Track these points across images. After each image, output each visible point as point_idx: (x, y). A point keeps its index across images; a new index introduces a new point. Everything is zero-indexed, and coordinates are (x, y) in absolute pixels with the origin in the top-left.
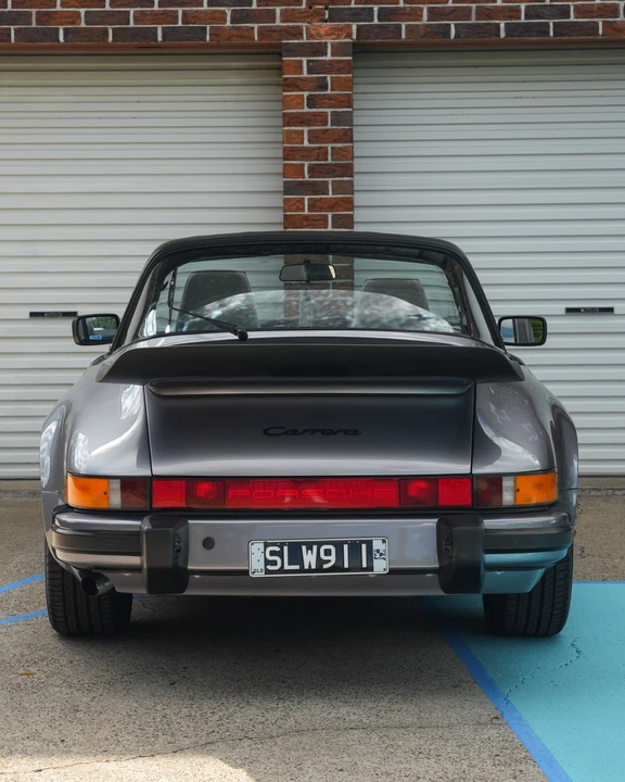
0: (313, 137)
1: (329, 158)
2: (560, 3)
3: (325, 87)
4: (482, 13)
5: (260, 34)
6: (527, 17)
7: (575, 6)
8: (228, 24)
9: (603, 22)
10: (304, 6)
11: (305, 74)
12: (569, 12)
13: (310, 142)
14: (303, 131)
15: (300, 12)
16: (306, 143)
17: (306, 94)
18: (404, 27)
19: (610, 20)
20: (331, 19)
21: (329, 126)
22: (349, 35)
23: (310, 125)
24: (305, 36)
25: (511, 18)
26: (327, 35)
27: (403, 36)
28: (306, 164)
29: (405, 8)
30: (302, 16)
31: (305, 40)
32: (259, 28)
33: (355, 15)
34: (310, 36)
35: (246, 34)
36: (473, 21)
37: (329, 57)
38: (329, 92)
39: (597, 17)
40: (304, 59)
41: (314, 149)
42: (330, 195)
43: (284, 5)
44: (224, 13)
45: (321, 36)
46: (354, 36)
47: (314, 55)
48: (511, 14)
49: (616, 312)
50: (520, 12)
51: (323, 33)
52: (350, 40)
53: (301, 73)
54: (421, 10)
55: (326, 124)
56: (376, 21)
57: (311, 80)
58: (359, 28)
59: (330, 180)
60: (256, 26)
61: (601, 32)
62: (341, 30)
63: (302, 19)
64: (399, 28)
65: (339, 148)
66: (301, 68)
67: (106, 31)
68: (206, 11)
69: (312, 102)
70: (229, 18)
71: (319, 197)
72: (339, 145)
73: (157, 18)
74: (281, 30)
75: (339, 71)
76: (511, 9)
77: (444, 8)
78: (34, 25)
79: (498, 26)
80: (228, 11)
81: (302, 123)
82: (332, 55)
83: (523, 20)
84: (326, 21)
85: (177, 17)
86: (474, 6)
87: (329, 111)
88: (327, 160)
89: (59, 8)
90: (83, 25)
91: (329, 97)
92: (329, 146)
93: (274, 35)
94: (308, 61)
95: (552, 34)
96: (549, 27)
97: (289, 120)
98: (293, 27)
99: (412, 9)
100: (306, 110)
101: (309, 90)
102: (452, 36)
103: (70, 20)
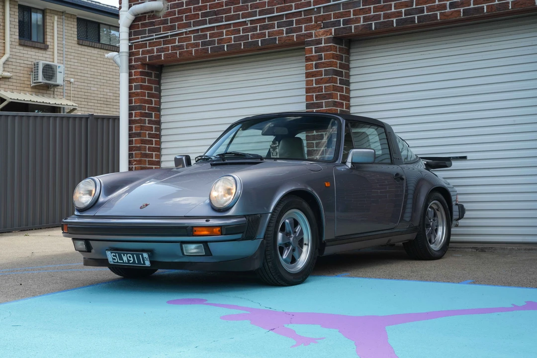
0: (317, 82)
1: (323, 91)
2: (420, 6)
3: (321, 59)
4: (386, 16)
5: (296, 38)
6: (405, 15)
7: (426, 7)
8: (285, 35)
9: (440, 13)
10: (313, 23)
11: (314, 54)
12: (424, 10)
13: (316, 84)
14: (313, 80)
15: (312, 26)
16: (314, 85)
17: (314, 63)
18: (353, 27)
19: (443, 11)
20: (324, 28)
21: (323, 77)
22: (331, 34)
23: (316, 77)
24: (314, 36)
25: (399, 16)
26: (322, 35)
27: (353, 31)
28: (314, 94)
29: (353, 18)
30: (313, 28)
31: (314, 38)
32: (296, 35)
33: (334, 24)
34: (316, 36)
35: (291, 38)
36: (382, 20)
37: (323, 45)
38: (323, 61)
39: (437, 11)
40: (313, 47)
41: (317, 87)
42: (324, 108)
43: (306, 23)
44: (283, 30)
45: (320, 36)
46: (333, 34)
47: (317, 44)
48: (398, 15)
49: (468, 158)
50: (402, 13)
51: (320, 34)
52: (331, 36)
53: (312, 53)
54: (360, 18)
55: (322, 76)
56: (342, 26)
57: (316, 56)
58: (335, 30)
59: (324, 101)
60: (295, 34)
61: (439, 18)
62: (328, 32)
63: (312, 29)
64: (351, 28)
65: (328, 86)
66: (312, 51)
67: (241, 44)
68: (276, 31)
69: (317, 66)
70: (285, 33)
71: (319, 109)
72: (327, 85)
73: (259, 36)
74: (305, 35)
75: (327, 51)
76: (398, 12)
77: (369, 16)
78: (216, 45)
79: (393, 21)
80: (284, 29)
81: (313, 76)
82: (324, 44)
83: (403, 17)
84: (322, 28)
85: (266, 35)
86: (382, 13)
87: (323, 69)
88: (322, 92)
89: (225, 37)
90: (233, 43)
91: (323, 63)
92: (323, 85)
93: (302, 37)
94: (315, 48)
95: (416, 22)
96: (415, 19)
97: (308, 75)
98: (309, 33)
99: (356, 18)
100: (314, 70)
101: (315, 61)
102: (373, 29)
103: (228, 41)
